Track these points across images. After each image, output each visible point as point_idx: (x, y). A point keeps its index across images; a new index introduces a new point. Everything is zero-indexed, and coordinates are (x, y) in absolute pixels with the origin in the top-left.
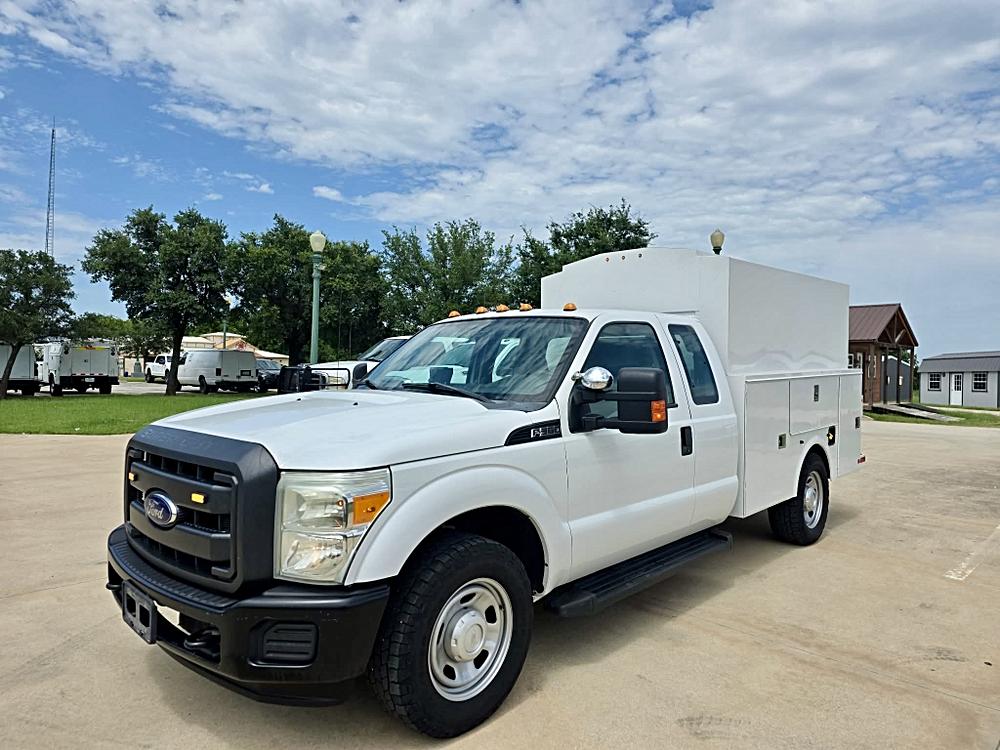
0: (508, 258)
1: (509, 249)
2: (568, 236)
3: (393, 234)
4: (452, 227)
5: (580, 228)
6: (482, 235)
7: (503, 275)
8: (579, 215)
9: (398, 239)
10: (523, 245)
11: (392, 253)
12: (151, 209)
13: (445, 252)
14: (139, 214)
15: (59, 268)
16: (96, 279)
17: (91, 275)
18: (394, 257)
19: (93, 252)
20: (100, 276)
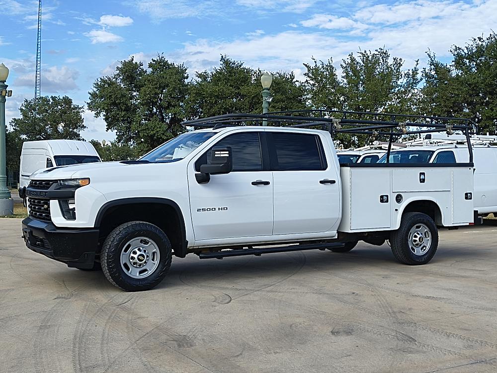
0: (414, 79)
1: (415, 71)
2: (471, 57)
3: (312, 65)
4: (364, 55)
5: (480, 51)
6: (390, 61)
7: (410, 95)
8: (480, 39)
9: (317, 69)
10: (428, 68)
11: (312, 82)
12: (133, 60)
13: (359, 77)
14: (125, 64)
15: (75, 108)
16: (97, 115)
17: (94, 112)
18: (314, 85)
19: (93, 95)
20: (100, 112)
